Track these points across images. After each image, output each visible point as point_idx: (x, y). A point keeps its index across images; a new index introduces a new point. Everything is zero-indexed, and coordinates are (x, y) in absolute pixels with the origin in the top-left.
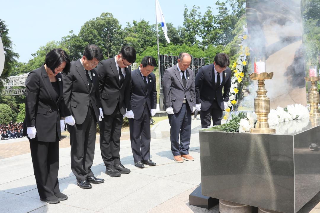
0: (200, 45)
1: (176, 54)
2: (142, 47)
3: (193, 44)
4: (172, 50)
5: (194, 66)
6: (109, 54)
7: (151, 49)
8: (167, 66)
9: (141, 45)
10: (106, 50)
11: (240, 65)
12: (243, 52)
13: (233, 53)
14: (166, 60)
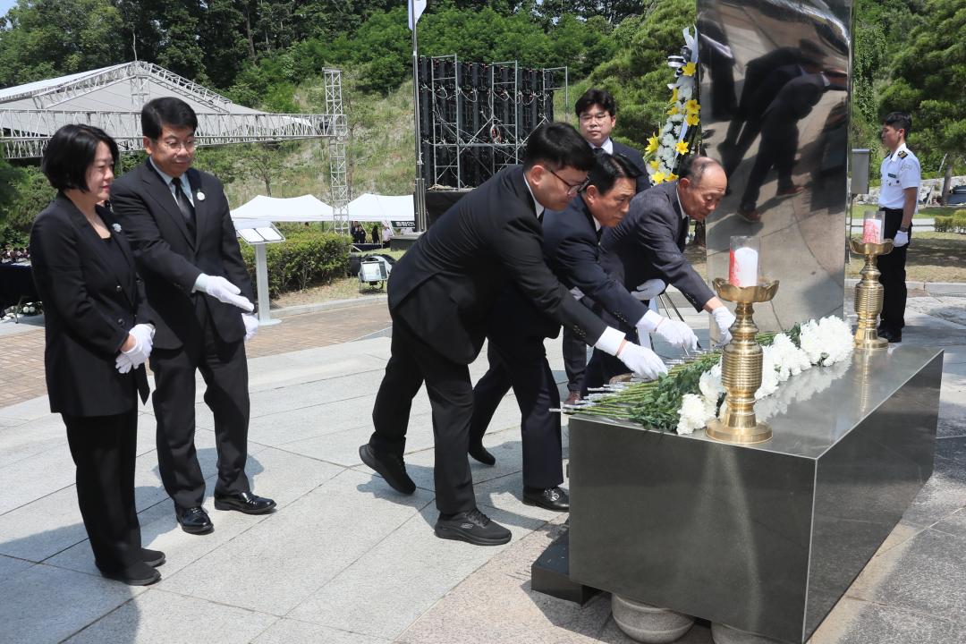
0: (538, 14)
1: (463, 38)
2: (357, 11)
3: (516, 8)
4: (451, 24)
5: (520, 93)
6: (252, 28)
7: (386, 17)
8: (438, 93)
9: (353, 3)
10: (241, 16)
11: (668, 146)
12: (679, 110)
13: (641, 66)
14: (436, 76)
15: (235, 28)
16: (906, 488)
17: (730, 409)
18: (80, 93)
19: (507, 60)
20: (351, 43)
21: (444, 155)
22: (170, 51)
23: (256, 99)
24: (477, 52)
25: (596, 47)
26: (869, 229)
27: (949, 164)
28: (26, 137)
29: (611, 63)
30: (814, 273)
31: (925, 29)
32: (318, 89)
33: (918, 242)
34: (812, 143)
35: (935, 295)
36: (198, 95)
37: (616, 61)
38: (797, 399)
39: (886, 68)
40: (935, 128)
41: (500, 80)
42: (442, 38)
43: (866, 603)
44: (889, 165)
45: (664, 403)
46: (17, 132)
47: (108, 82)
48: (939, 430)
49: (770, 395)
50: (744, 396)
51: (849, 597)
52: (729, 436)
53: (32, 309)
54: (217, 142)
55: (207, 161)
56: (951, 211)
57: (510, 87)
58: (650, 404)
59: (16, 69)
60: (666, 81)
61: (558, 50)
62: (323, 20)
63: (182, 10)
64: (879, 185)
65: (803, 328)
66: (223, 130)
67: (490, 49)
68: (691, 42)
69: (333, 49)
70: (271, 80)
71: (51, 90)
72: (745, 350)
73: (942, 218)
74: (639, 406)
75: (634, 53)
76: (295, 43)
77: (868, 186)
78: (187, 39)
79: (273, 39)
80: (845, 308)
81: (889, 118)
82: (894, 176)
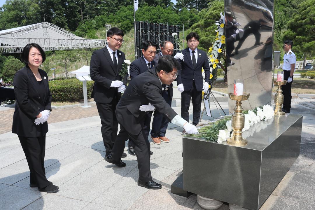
0: (174, 8)
1: (151, 15)
2: (116, 7)
3: (168, 6)
4: (147, 11)
5: (169, 33)
6: (82, 12)
7: (126, 8)
8: (142, 33)
9: (115, 4)
10: (79, 8)
11: (215, 50)
12: (219, 39)
13: (207, 25)
14: (142, 27)
15: (77, 12)
16: (292, 159)
17: (234, 135)
18: (26, 32)
19: (164, 22)
20: (114, 17)
22: (56, 19)
23: (84, 35)
24: (155, 20)
25: (193, 19)
26: (279, 77)
27: (305, 56)
28: (9, 46)
29: (198, 24)
30: (262, 91)
31: (297, 13)
32: (104, 31)
33: (295, 81)
34: (261, 49)
35: (300, 98)
36: (65, 33)
37: (199, 23)
38: (256, 131)
39: (285, 26)
40: (301, 45)
41: (162, 29)
42: (144, 15)
43: (278, 197)
44: (286, 56)
45: (213, 133)
46: (6, 45)
47: (35, 29)
48: (302, 141)
49: (247, 130)
50: (239, 130)
51: (273, 195)
52: (234, 144)
53: (10, 102)
54: (71, 48)
55: (68, 54)
56: (306, 71)
57: (165, 31)
58: (209, 133)
59: (5, 24)
60: (215, 29)
61: (181, 19)
62: (105, 9)
63: (60, 6)
64: (283, 63)
65: (258, 109)
66: (73, 44)
67: (159, 19)
68: (223, 17)
69: (109, 19)
70: (89, 29)
71: (17, 31)
72: (239, 116)
73: (303, 73)
74: (205, 134)
75: (205, 20)
76: (96, 16)
77: (280, 63)
78: (62, 15)
79: (89, 15)
80: (272, 102)
81: (286, 42)
82: (287, 60)
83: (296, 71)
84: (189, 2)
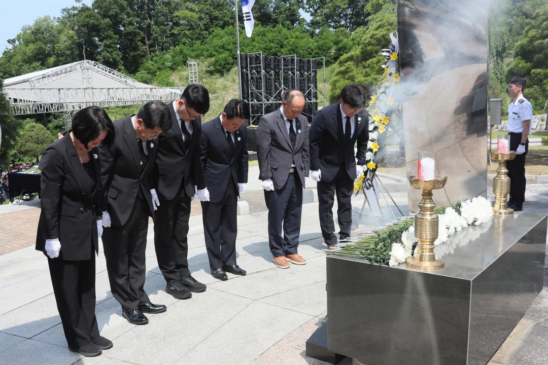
0: (307, 28)
1: (266, 42)
2: (206, 29)
3: (295, 25)
5: (298, 72)
6: (148, 40)
7: (222, 32)
8: (252, 74)
9: (204, 25)
10: (142, 34)
11: (382, 101)
12: (388, 80)
13: (366, 56)
14: (250, 64)
15: (139, 41)
16: (527, 296)
17: (420, 251)
18: (55, 78)
19: (290, 54)
20: (203, 47)
21: (256, 108)
22: (103, 54)
23: (151, 79)
24: (273, 50)
25: (340, 45)
26: (501, 145)
28: (26, 103)
29: (349, 54)
30: (469, 171)
31: (534, 27)
32: (184, 73)
33: (532, 151)
34: (466, 96)
35: (542, 183)
36: (119, 78)
37: (352, 53)
38: (460, 245)
39: (510, 51)
40: (541, 85)
41: (287, 66)
42: (254, 43)
44: (513, 107)
45: (381, 248)
46: (21, 100)
47: (69, 72)
48: (546, 262)
49: (443, 243)
50: (428, 243)
51: (493, 361)
52: (420, 267)
53: (28, 197)
54: (129, 104)
55: (124, 114)
57: (292, 69)
58: (373, 249)
59: (21, 66)
60: (381, 64)
61: (319, 48)
62: (187, 35)
63: (110, 31)
64: (508, 119)
65: (463, 204)
66: (133, 96)
67: (281, 48)
68: (395, 41)
69: (193, 51)
71: (39, 77)
72: (428, 217)
73: (546, 137)
74: (367, 250)
75: (362, 48)
76: (172, 48)
77: (501, 120)
78: (113, 47)
79: (160, 46)
80: (488, 191)
81: (513, 80)
82: (516, 114)
83: (533, 134)
84: (333, 17)
